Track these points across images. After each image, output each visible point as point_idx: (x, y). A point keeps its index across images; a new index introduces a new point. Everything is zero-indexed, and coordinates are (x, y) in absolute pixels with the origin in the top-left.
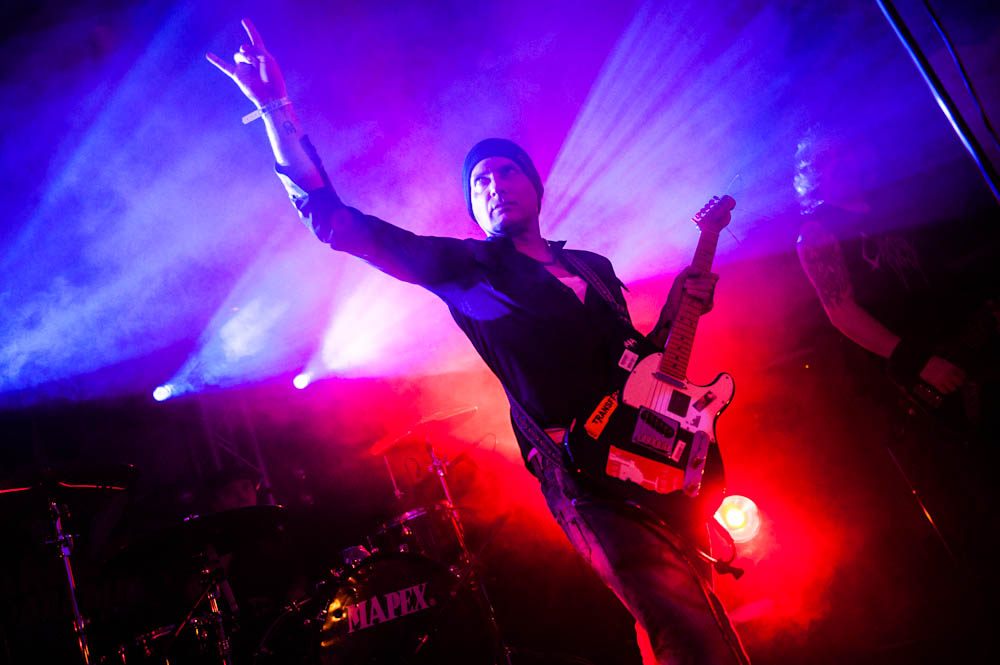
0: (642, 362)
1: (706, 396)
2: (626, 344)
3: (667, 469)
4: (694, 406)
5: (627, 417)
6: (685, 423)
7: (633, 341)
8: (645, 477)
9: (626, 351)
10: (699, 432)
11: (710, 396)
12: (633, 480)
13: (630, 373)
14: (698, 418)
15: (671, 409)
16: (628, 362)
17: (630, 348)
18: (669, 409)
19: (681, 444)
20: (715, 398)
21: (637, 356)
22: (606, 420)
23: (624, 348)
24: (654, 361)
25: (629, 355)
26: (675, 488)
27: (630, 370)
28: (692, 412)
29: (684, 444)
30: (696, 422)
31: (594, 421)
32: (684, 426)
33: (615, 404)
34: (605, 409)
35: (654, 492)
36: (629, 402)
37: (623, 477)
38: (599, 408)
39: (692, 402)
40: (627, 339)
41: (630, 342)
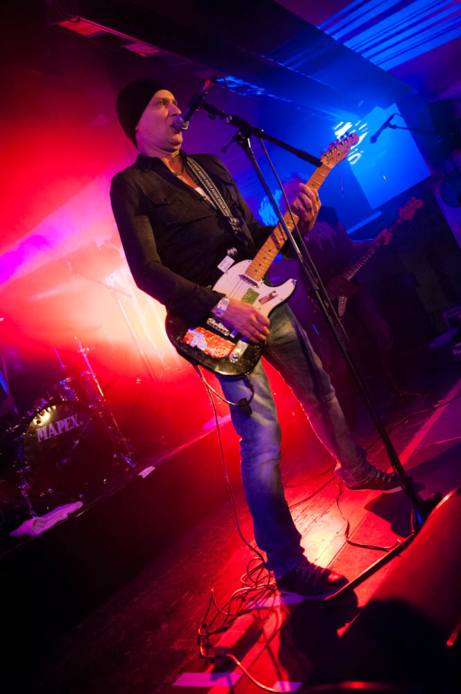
0: (235, 266)
1: (271, 294)
2: (229, 252)
3: (224, 342)
4: (260, 301)
7: (235, 250)
8: (209, 345)
9: (227, 257)
11: (274, 294)
12: (199, 347)
16: (225, 266)
17: (231, 256)
20: (276, 296)
23: (227, 255)
24: (244, 266)
25: (228, 260)
26: (225, 354)
27: (224, 271)
35: (210, 356)
37: (193, 344)
39: (259, 298)
40: (230, 247)
41: (232, 251)
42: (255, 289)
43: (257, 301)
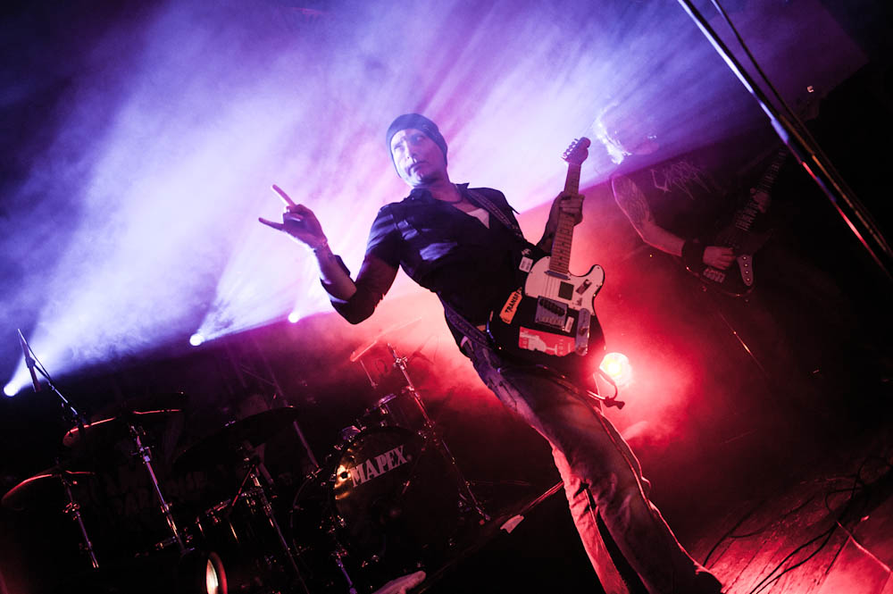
0: (536, 265)
1: (585, 283)
2: (523, 253)
3: (562, 338)
4: (577, 291)
5: (529, 305)
6: (572, 304)
7: (528, 250)
8: (548, 345)
9: (524, 258)
10: (582, 310)
11: (588, 283)
12: (539, 349)
13: (527, 274)
14: (581, 300)
15: (560, 295)
16: (526, 266)
17: (526, 256)
20: (591, 283)
21: (531, 261)
22: (514, 309)
23: (522, 256)
24: (544, 263)
25: (526, 261)
26: (569, 351)
27: (528, 271)
28: (576, 296)
29: (573, 319)
30: (580, 303)
31: (506, 311)
32: (571, 306)
33: (520, 297)
34: (513, 301)
35: (555, 355)
36: (529, 295)
37: (531, 348)
38: (509, 301)
39: (575, 288)
40: (523, 249)
42: (568, 282)
43: (574, 292)
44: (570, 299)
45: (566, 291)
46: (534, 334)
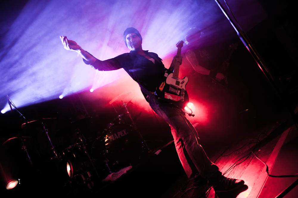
2: (165, 72)
3: (177, 96)
4: (181, 83)
5: (167, 87)
6: (179, 87)
8: (173, 98)
10: (182, 89)
11: (184, 81)
12: (170, 99)
13: (166, 78)
14: (182, 86)
16: (166, 75)
17: (166, 72)
18: (176, 84)
19: (179, 91)
21: (168, 74)
22: (163, 87)
24: (171, 75)
26: (179, 100)
28: (180, 85)
30: (182, 87)
32: (179, 88)
33: (165, 84)
35: (175, 101)
37: (168, 98)
41: (166, 71)
42: (178, 80)
43: (180, 84)
44: (179, 85)
45: (178, 83)
46: (169, 95)
